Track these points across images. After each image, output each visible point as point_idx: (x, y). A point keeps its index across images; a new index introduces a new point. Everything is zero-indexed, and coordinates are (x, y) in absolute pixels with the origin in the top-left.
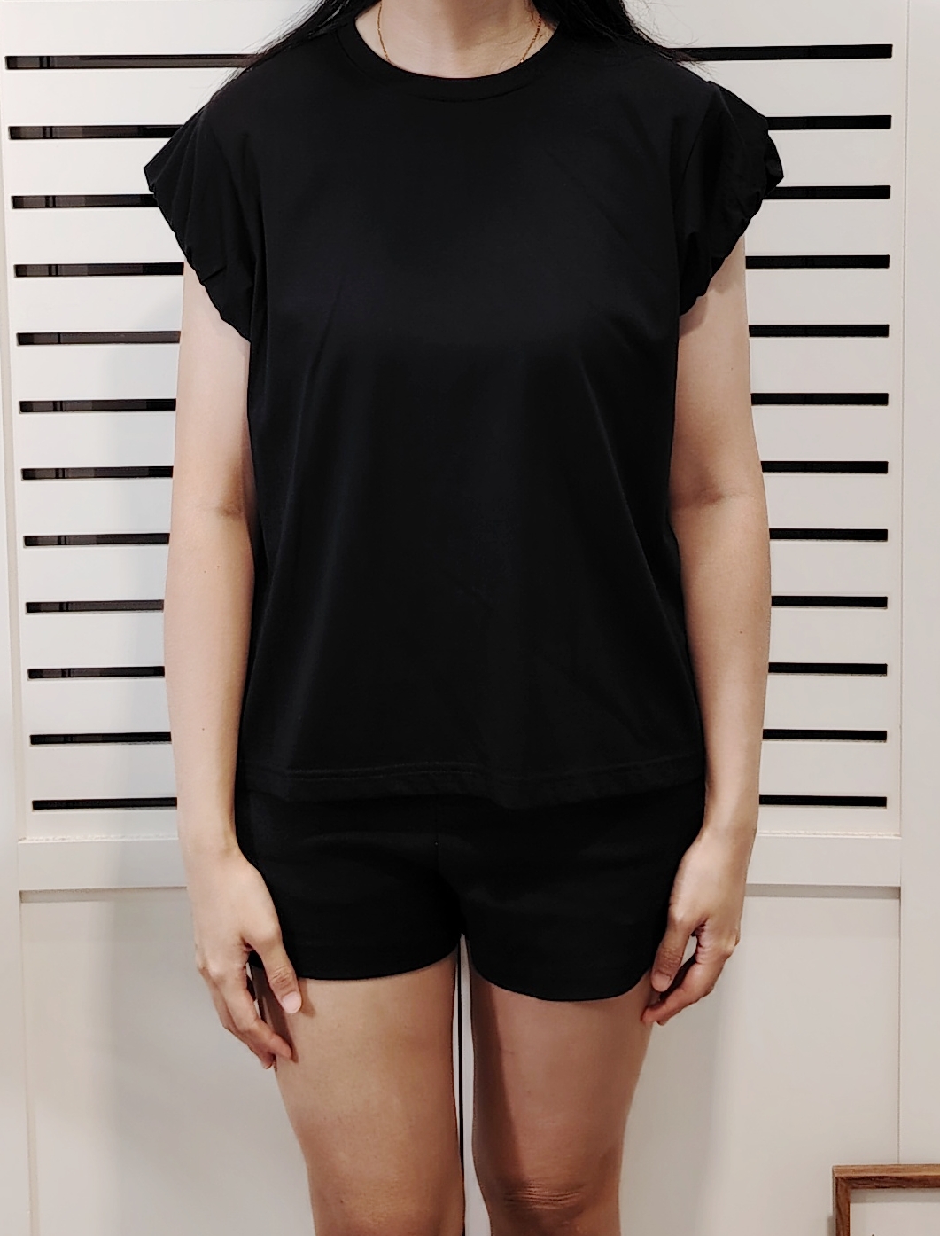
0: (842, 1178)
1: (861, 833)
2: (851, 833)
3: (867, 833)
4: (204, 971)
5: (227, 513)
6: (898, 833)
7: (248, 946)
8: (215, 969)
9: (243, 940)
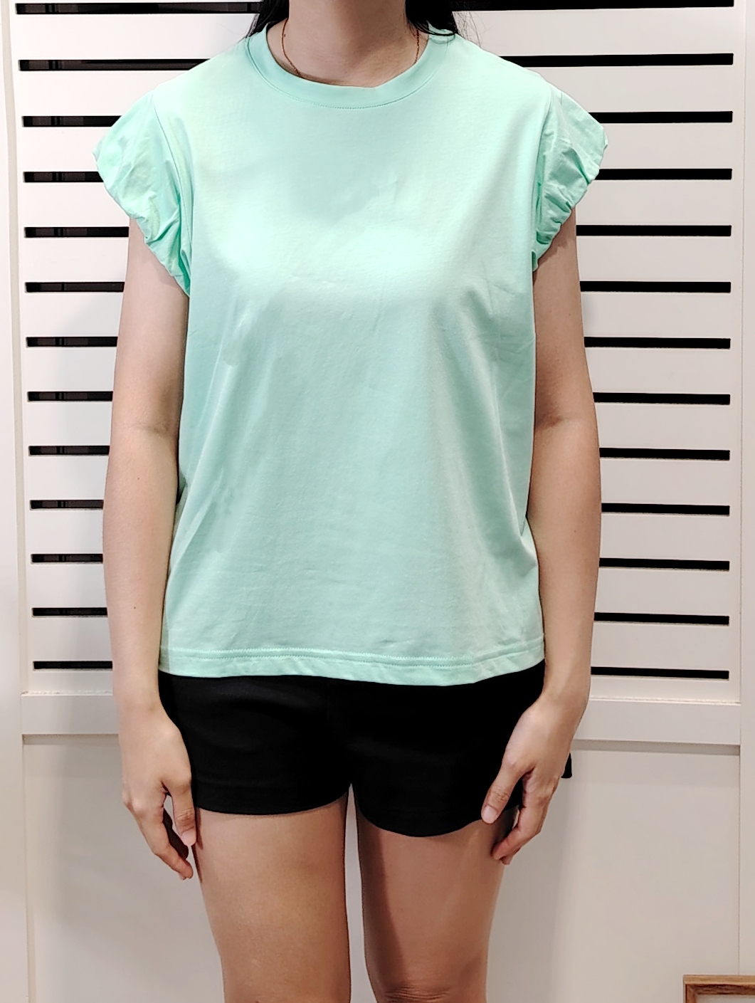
0: (689, 985)
1: (707, 700)
2: (699, 700)
3: (712, 701)
4: (130, 806)
5: (156, 431)
6: (738, 701)
7: (164, 787)
8: (138, 804)
9: (162, 783)
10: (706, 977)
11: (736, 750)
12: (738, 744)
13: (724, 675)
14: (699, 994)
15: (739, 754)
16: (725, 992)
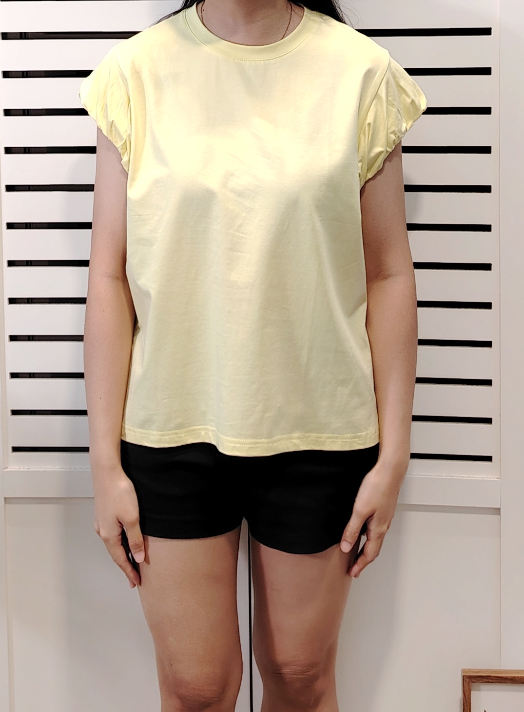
0: (466, 676)
1: (478, 476)
3: (481, 477)
4: (98, 533)
6: (499, 477)
7: (120, 523)
8: (104, 533)
9: (118, 519)
10: (479, 671)
11: (497, 511)
12: (499, 507)
13: (489, 459)
14: (474, 682)
15: (500, 514)
16: (490, 681)
